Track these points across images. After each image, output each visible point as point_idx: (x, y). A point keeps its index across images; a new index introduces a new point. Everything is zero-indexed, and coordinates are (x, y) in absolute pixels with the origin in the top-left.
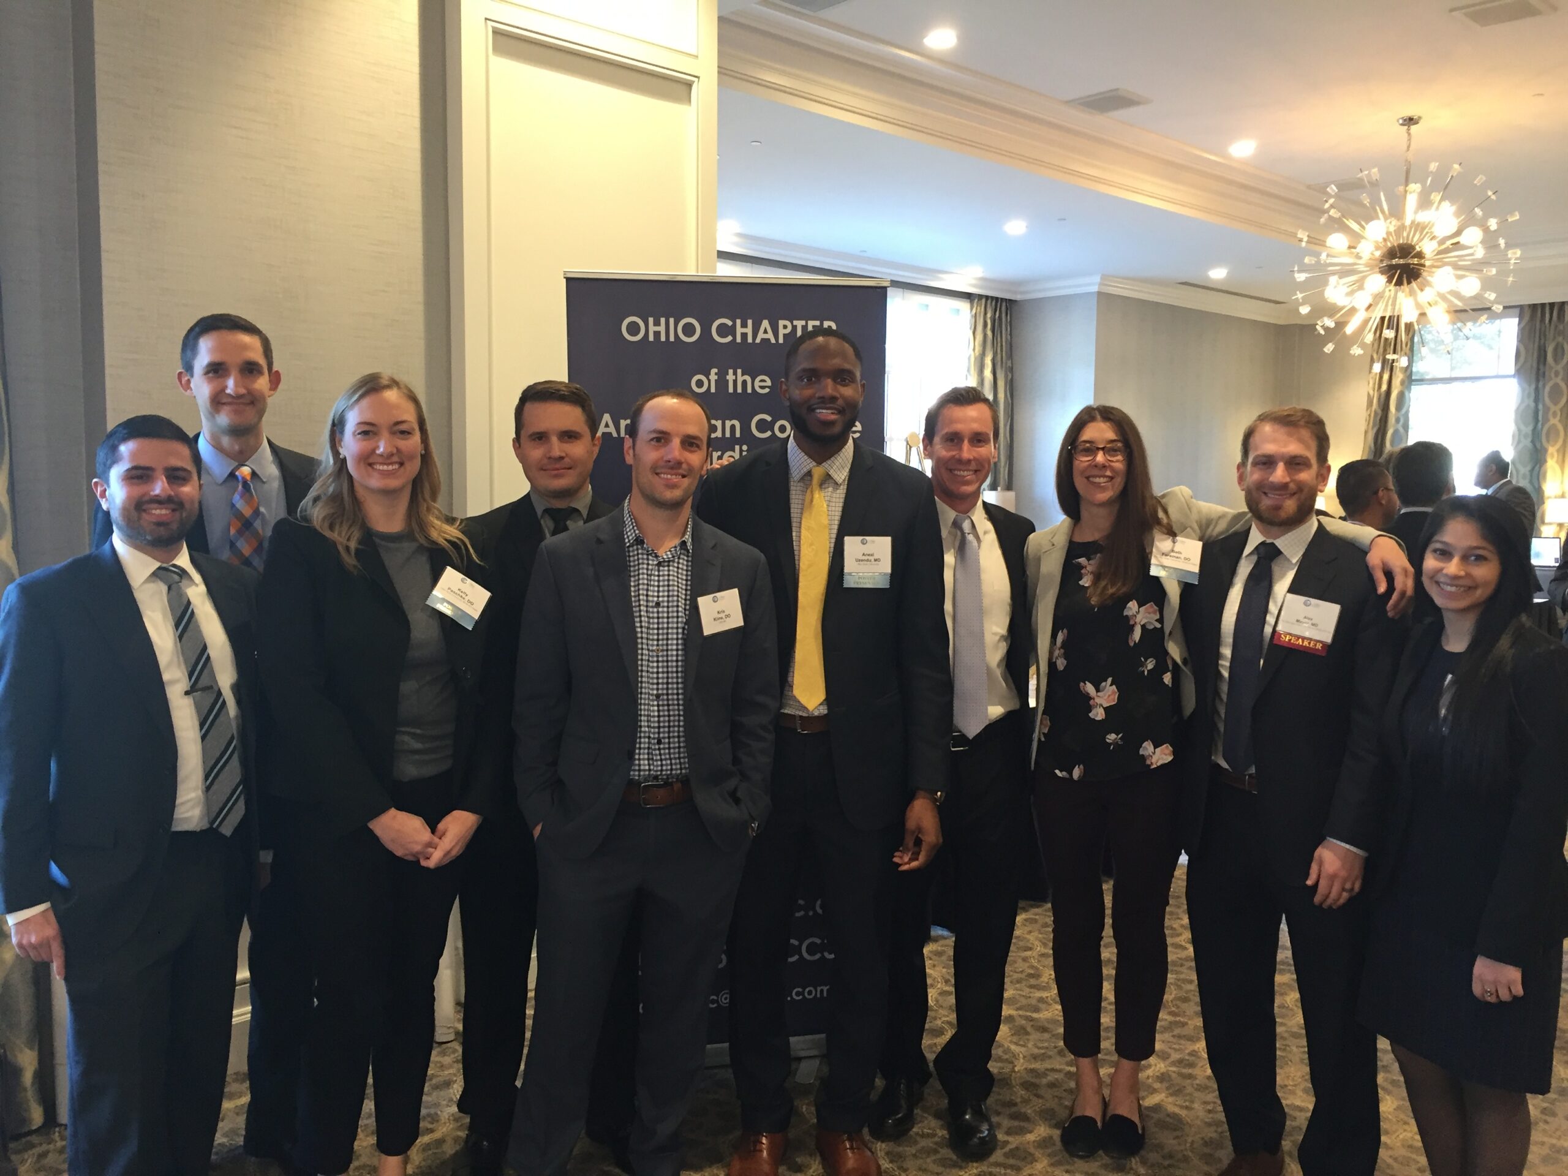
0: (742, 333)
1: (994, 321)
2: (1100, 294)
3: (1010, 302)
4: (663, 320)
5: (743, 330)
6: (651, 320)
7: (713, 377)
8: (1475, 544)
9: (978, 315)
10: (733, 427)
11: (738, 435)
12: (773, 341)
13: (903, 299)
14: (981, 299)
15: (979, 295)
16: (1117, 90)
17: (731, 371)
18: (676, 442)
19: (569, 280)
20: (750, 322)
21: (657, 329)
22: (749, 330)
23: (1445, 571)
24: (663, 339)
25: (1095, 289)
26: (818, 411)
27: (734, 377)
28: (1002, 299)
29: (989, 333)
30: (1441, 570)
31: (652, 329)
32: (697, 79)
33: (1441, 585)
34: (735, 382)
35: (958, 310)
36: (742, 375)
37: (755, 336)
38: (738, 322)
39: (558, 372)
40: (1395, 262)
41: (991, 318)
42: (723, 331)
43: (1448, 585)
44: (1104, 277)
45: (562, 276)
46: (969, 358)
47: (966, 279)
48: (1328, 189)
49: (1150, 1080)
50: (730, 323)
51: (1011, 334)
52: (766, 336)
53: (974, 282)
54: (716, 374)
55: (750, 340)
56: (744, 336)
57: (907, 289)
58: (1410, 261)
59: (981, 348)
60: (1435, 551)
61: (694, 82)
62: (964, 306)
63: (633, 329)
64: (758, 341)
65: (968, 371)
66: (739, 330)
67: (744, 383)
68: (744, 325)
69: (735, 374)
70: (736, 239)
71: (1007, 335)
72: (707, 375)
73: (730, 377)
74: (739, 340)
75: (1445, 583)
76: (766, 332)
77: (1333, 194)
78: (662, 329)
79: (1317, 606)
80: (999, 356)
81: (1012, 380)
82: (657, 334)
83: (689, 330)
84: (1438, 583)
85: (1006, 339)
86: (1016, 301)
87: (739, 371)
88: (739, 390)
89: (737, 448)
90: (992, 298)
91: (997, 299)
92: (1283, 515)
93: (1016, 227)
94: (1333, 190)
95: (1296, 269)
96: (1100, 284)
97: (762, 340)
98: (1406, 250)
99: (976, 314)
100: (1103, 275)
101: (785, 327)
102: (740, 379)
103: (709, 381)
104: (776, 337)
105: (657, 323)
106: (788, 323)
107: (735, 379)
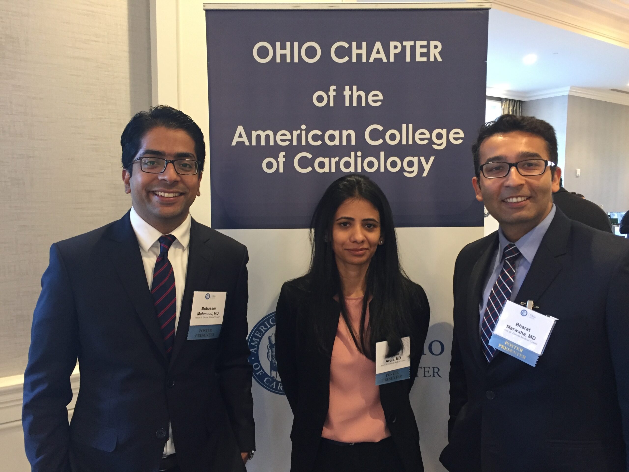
0: (357, 54)
1: (513, 111)
2: (569, 96)
4: (288, 44)
5: (359, 51)
6: (278, 44)
7: (332, 93)
10: (349, 136)
11: (353, 143)
12: (385, 60)
14: (507, 101)
17: (347, 88)
19: (208, 11)
20: (364, 44)
21: (283, 52)
22: (363, 51)
24: (288, 60)
25: (567, 93)
28: (517, 101)
31: (279, 52)
34: (351, 97)
35: (495, 107)
36: (357, 91)
37: (368, 57)
38: (354, 44)
42: (340, 52)
45: (202, 8)
47: (501, 91)
50: (346, 45)
52: (378, 56)
53: (504, 92)
54: (334, 90)
55: (364, 60)
56: (359, 56)
62: (498, 104)
63: (263, 52)
64: (371, 60)
66: (355, 51)
67: (359, 97)
68: (359, 47)
69: (351, 89)
72: (327, 91)
73: (347, 93)
74: (354, 60)
76: (378, 52)
78: (287, 52)
82: (283, 56)
83: (311, 52)
86: (524, 101)
87: (355, 88)
88: (355, 104)
89: (353, 154)
90: (512, 100)
93: (530, 59)
96: (570, 91)
97: (375, 59)
100: (572, 86)
101: (396, 47)
102: (355, 94)
103: (328, 97)
104: (388, 56)
105: (283, 47)
106: (398, 44)
107: (350, 94)
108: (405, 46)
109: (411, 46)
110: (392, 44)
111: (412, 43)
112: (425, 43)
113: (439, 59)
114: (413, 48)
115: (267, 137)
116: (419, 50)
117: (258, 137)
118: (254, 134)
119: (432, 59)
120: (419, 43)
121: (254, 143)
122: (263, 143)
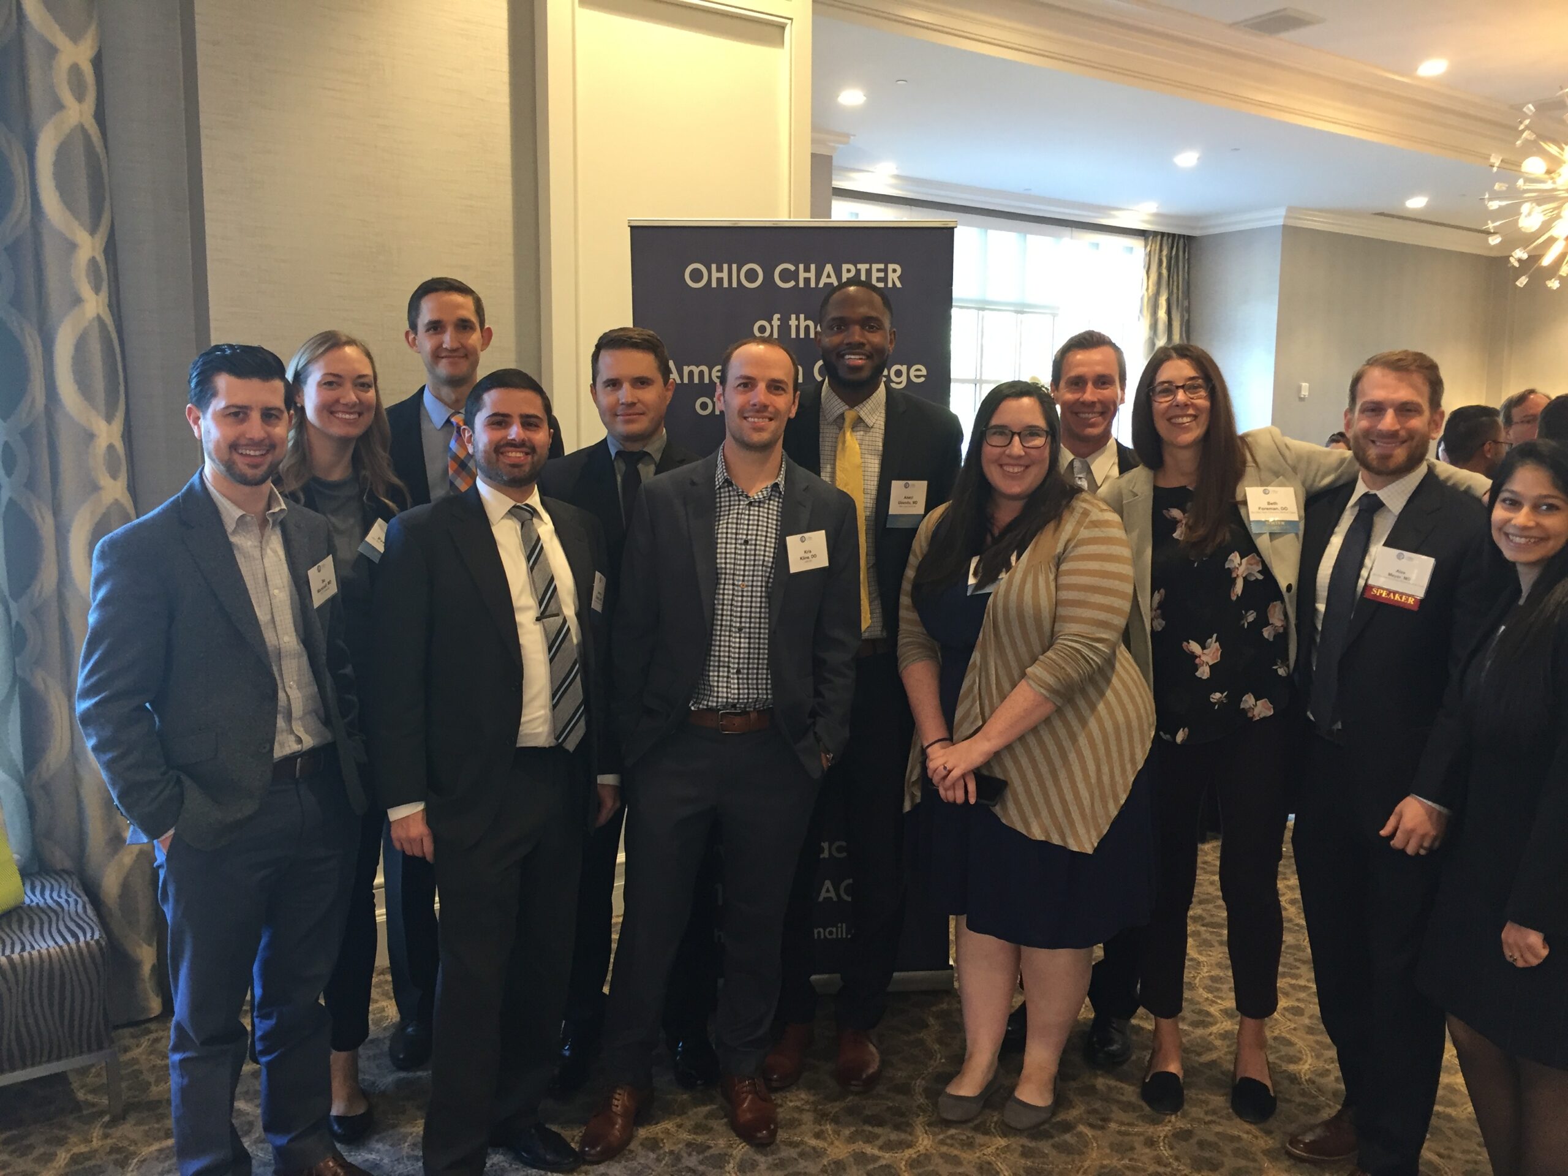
0: (804, 278)
1: (1171, 258)
2: (1284, 226)
3: (1189, 238)
4: (725, 266)
5: (806, 275)
6: (714, 266)
7: (776, 322)
8: (1545, 492)
9: (1152, 253)
13: (1072, 238)
14: (1156, 236)
15: (1154, 232)
16: (1285, 9)
17: (793, 317)
18: (762, 386)
19: (633, 228)
20: (813, 267)
21: (719, 275)
22: (812, 275)
23: (1513, 522)
24: (726, 285)
25: (1280, 222)
26: (847, 357)
27: (797, 323)
28: (1180, 236)
29: (1165, 272)
30: (1509, 520)
31: (715, 275)
32: (789, 22)
33: (1511, 537)
34: (798, 327)
35: (1132, 249)
36: (805, 320)
37: (818, 281)
38: (801, 266)
39: (624, 318)
41: (1167, 255)
42: (786, 276)
43: (1516, 536)
44: (1290, 209)
45: (627, 225)
46: (1142, 299)
47: (1140, 216)
48: (1525, 109)
49: (1212, 1037)
50: (792, 268)
51: (1188, 274)
52: (829, 280)
53: (1147, 218)
54: (779, 319)
55: (813, 285)
56: (807, 281)
57: (1077, 228)
59: (1155, 288)
60: (1504, 501)
61: (786, 24)
62: (1138, 246)
63: (696, 276)
64: (821, 285)
65: (1141, 311)
66: (802, 275)
67: (807, 328)
68: (807, 270)
69: (798, 319)
70: (893, 181)
71: (1183, 274)
72: (770, 321)
73: (793, 322)
74: (801, 285)
75: (1513, 535)
76: (829, 276)
77: (1530, 114)
78: (724, 275)
79: (1410, 559)
80: (1175, 296)
81: (1188, 321)
82: (720, 280)
83: (751, 276)
84: (1507, 535)
85: (1184, 279)
86: (1193, 237)
87: (802, 316)
88: (802, 335)
90: (1169, 234)
91: (1174, 235)
92: (1392, 464)
93: (1188, 159)
94: (1531, 111)
95: (1487, 196)
96: (1286, 217)
99: (1150, 251)
100: (1288, 207)
101: (849, 271)
102: (803, 325)
103: (772, 327)
105: (720, 269)
106: (851, 267)
108: (860, 270)
109: (867, 270)
110: (845, 267)
111: (867, 266)
112: (882, 266)
113: (899, 285)
114: (869, 272)
115: (701, 373)
116: (875, 275)
117: (691, 373)
118: (686, 369)
119: (890, 285)
120: (875, 266)
121: (686, 381)
122: (696, 381)
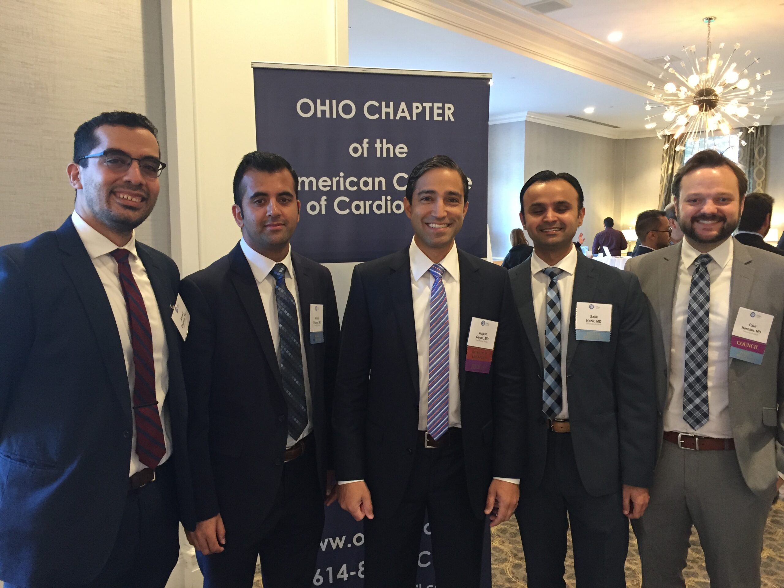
0: (386, 112)
2: (526, 121)
4: (327, 102)
5: (387, 110)
6: (319, 101)
7: (365, 145)
10: (380, 183)
11: (384, 188)
12: (409, 118)
17: (378, 141)
19: (256, 70)
20: (392, 104)
21: (323, 108)
22: (391, 110)
24: (328, 116)
25: (524, 119)
27: (380, 145)
31: (320, 108)
34: (381, 149)
36: (387, 144)
37: (395, 114)
38: (383, 103)
40: (703, 98)
42: (373, 110)
44: (530, 112)
45: (251, 66)
48: (665, 58)
50: (377, 104)
52: (403, 115)
54: (367, 143)
55: (392, 117)
56: (388, 114)
58: (710, 98)
63: (306, 108)
64: (398, 118)
66: (384, 110)
67: (388, 149)
68: (388, 106)
72: (361, 144)
73: (378, 145)
74: (384, 117)
76: (403, 111)
78: (327, 108)
82: (323, 112)
83: (347, 109)
87: (384, 141)
88: (385, 155)
89: (383, 198)
96: (527, 116)
97: (401, 117)
98: (708, 92)
100: (528, 112)
101: (417, 108)
102: (385, 147)
103: (362, 148)
104: (411, 116)
105: (323, 104)
107: (381, 146)
108: (425, 107)
109: (430, 107)
110: (415, 105)
112: (440, 105)
113: (452, 119)
115: (311, 183)
116: (436, 111)
117: (303, 182)
119: (446, 119)
120: (436, 105)
122: (307, 188)
